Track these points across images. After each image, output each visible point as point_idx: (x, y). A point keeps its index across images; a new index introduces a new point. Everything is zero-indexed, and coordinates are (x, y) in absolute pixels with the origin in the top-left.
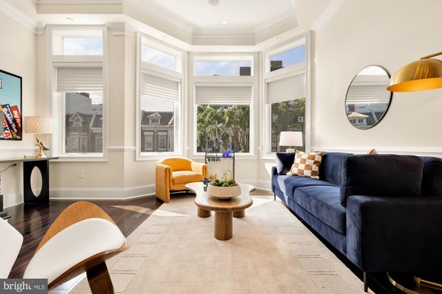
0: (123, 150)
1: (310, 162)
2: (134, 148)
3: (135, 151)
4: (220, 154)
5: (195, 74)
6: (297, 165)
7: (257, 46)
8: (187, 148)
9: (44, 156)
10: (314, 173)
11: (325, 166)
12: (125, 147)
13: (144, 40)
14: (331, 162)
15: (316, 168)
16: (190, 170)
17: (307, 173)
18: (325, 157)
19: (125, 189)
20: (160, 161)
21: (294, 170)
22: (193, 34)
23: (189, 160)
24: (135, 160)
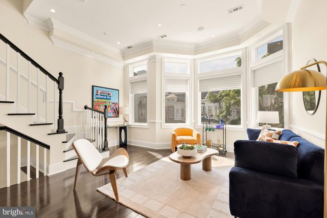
2: (160, 121)
3: (161, 123)
4: (215, 126)
5: (199, 73)
7: (241, 44)
9: (126, 125)
12: (156, 121)
13: (166, 60)
16: (192, 136)
19: (156, 143)
20: (174, 129)
22: (195, 48)
23: (193, 129)
24: (161, 128)
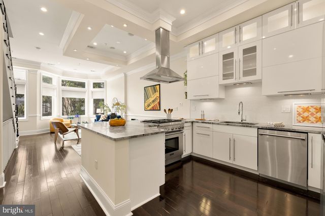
0: (36, 116)
1: (104, 117)
3: (40, 117)
4: (74, 116)
8: (59, 114)
19: (37, 130)
23: (62, 118)
24: (40, 119)
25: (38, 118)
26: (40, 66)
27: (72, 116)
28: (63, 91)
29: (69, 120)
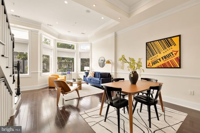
0: (37, 73)
1: (92, 74)
2: (40, 72)
3: (41, 73)
4: (66, 73)
6: (90, 75)
8: (55, 71)
10: (93, 76)
11: (95, 75)
12: (38, 72)
14: (96, 74)
15: (93, 75)
16: (59, 78)
17: (92, 76)
18: (95, 73)
19: (39, 85)
21: (89, 76)
23: (58, 75)
24: (41, 76)
25: (39, 74)
26: (40, 27)
27: (65, 73)
28: (58, 51)
29: (64, 76)
